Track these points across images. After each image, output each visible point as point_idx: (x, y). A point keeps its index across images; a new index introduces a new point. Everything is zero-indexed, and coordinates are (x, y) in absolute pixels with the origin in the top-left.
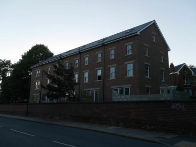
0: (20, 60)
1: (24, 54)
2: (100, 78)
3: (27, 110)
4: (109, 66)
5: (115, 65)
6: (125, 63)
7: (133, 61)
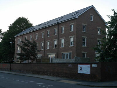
0: (8, 30)
1: (10, 26)
2: (56, 46)
3: (10, 68)
4: (61, 39)
5: (64, 38)
6: (70, 37)
7: (74, 36)
